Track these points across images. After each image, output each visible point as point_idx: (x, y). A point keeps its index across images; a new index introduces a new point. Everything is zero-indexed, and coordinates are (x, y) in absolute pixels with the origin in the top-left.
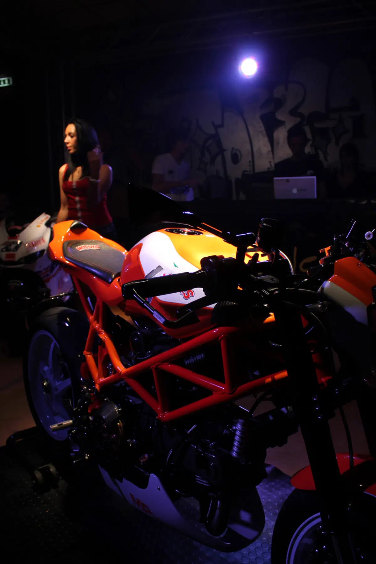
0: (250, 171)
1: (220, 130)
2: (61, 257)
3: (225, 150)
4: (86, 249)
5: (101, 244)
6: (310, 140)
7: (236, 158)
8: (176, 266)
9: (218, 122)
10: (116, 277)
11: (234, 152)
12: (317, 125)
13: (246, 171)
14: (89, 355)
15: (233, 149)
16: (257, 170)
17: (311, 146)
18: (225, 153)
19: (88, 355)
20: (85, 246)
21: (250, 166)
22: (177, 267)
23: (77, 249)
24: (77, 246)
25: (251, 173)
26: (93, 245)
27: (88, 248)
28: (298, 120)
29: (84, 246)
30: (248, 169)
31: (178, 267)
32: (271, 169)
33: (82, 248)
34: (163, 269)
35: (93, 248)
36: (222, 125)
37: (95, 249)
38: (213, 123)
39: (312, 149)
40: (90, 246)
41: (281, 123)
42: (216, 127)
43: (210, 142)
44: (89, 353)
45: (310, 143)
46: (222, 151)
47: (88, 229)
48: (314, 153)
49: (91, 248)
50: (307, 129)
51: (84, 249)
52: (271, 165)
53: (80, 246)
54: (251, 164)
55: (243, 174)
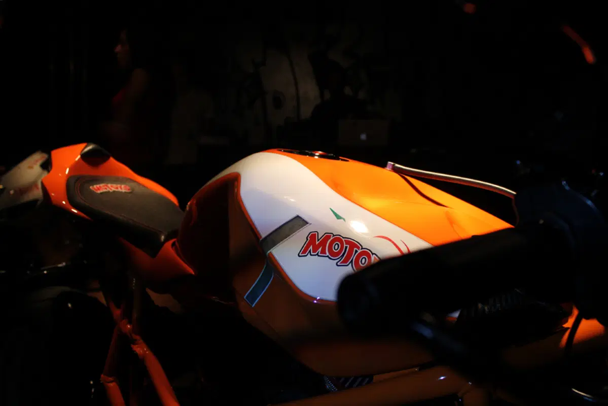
1: (261, 69)
2: (64, 202)
3: (266, 93)
4: (108, 189)
5: (133, 184)
7: (278, 102)
8: (338, 217)
9: (258, 59)
10: (166, 240)
11: (276, 95)
13: (290, 118)
14: (111, 382)
15: (275, 91)
18: (266, 96)
19: (109, 383)
20: (107, 186)
21: (294, 111)
22: (342, 220)
23: (93, 189)
24: (93, 185)
25: (295, 120)
26: (119, 186)
27: (111, 189)
29: (104, 186)
30: (291, 115)
31: (344, 220)
33: (100, 188)
34: (307, 223)
35: (119, 190)
36: (263, 64)
37: (123, 191)
38: (253, 60)
40: (114, 185)
42: (256, 65)
44: (111, 379)
46: (262, 94)
47: (112, 159)
49: (116, 190)
51: (105, 190)
53: (98, 186)
54: (296, 109)
55: (286, 121)
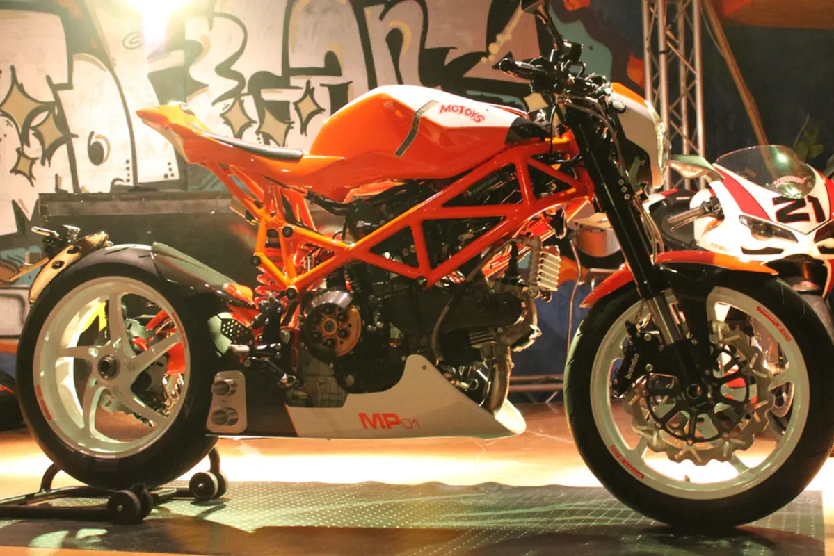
0: (128, 181)
3: (76, 136)
6: (255, 122)
7: (97, 154)
9: (60, 78)
11: (94, 140)
12: (268, 95)
13: (121, 180)
15: (92, 133)
16: (144, 178)
17: (258, 132)
18: (74, 140)
21: (128, 169)
25: (131, 184)
28: (233, 84)
32: (170, 178)
34: (437, 102)
36: (68, 86)
38: (49, 79)
39: (259, 139)
41: (199, 87)
42: (55, 88)
43: (42, 116)
45: (255, 127)
46: (67, 137)
50: (249, 103)
52: (170, 170)
54: (130, 165)
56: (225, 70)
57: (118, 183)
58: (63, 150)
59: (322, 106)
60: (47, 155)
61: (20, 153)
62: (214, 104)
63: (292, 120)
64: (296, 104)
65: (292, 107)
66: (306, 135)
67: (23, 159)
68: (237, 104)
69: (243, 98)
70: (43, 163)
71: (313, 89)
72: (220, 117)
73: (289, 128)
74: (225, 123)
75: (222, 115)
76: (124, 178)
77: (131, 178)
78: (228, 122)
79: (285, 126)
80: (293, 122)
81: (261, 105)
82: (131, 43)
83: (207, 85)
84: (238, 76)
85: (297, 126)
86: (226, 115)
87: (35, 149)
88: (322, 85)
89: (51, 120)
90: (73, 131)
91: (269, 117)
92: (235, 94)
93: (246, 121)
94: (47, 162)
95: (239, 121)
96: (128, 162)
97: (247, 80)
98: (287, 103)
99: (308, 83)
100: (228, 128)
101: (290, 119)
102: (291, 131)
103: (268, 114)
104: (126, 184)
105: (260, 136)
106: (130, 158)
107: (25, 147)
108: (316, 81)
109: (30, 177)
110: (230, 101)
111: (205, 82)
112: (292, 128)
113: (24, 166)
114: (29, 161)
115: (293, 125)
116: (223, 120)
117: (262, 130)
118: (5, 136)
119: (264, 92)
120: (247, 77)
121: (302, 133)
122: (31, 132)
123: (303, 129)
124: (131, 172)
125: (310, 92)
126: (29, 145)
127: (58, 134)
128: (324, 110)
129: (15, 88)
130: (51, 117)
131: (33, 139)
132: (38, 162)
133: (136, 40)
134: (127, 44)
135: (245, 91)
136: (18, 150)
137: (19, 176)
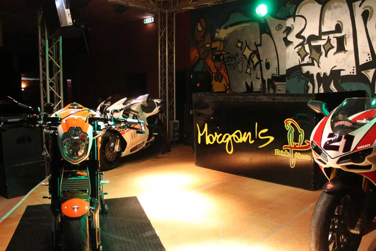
0: (277, 74)
1: (259, 48)
3: (262, 61)
11: (267, 62)
12: (313, 44)
16: (281, 74)
17: (309, 58)
18: (262, 62)
25: (277, 75)
28: (301, 40)
30: (275, 72)
39: (310, 60)
41: (290, 43)
42: (257, 46)
43: (253, 55)
45: (309, 55)
46: (260, 61)
48: (311, 62)
50: (307, 47)
54: (277, 69)
55: (272, 77)
56: (299, 36)
57: (273, 75)
58: (259, 65)
59: (333, 46)
60: (255, 67)
61: (248, 67)
62: (295, 48)
63: (322, 52)
64: (323, 46)
65: (322, 47)
66: (327, 57)
67: (248, 69)
68: (303, 48)
69: (305, 45)
70: (253, 70)
71: (330, 39)
72: (297, 53)
73: (321, 54)
74: (298, 55)
75: (298, 52)
76: (276, 74)
77: (277, 73)
78: (299, 55)
79: (319, 55)
80: (322, 53)
81: (311, 47)
82: (278, 28)
83: (293, 42)
84: (303, 37)
85: (324, 54)
86: (299, 52)
87: (251, 66)
88: (334, 37)
89: (256, 56)
90: (261, 59)
91: (314, 51)
92: (302, 44)
93: (306, 53)
94: (254, 69)
95: (303, 54)
96: (276, 68)
97: (306, 39)
98: (320, 46)
99: (329, 37)
100: (299, 57)
101: (321, 52)
102: (321, 56)
103: (313, 50)
104: (276, 75)
105: (310, 59)
106: (277, 67)
107: (249, 65)
108: (331, 36)
109: (250, 74)
110: (300, 47)
111: (292, 41)
112: (322, 55)
113: (249, 71)
114: (250, 69)
115: (322, 54)
116: (298, 54)
117: (311, 56)
118: (244, 62)
119: (312, 42)
120: (306, 37)
121: (325, 57)
122: (251, 60)
123: (326, 56)
124: (277, 72)
125: (329, 40)
126: (250, 64)
127: (258, 61)
128: (334, 47)
129: (247, 47)
130: (256, 55)
131: (251, 63)
132: (252, 69)
133: (280, 27)
134: (277, 29)
135: (305, 43)
136: (247, 66)
137: (247, 74)
